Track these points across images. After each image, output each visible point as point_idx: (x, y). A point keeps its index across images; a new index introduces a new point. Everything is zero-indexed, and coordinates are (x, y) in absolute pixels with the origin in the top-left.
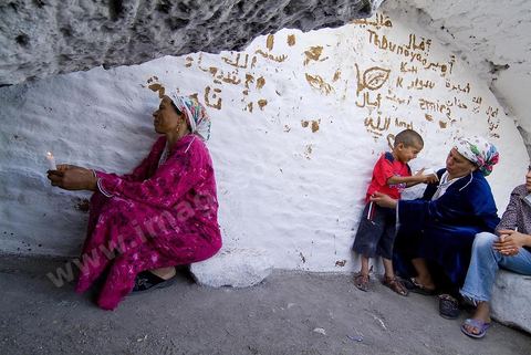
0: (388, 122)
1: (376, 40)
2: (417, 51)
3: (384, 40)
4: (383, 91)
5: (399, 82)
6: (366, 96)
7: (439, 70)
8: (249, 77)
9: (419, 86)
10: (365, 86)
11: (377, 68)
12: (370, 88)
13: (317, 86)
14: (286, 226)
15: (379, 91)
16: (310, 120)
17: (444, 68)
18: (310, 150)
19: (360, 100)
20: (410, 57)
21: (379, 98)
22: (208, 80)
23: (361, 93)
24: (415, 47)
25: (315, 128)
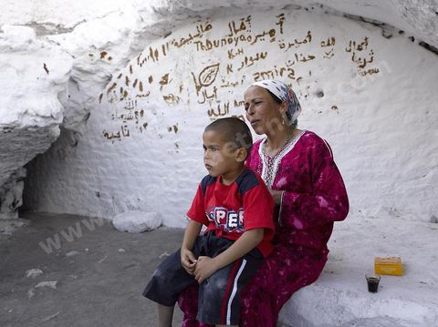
0: (227, 107)
1: (202, 46)
2: (239, 34)
3: (208, 42)
4: (218, 83)
5: (229, 69)
6: (205, 94)
7: (267, 37)
8: (136, 113)
9: (249, 62)
10: (202, 85)
11: (208, 68)
12: (206, 86)
13: (170, 101)
14: (175, 200)
15: (213, 84)
16: (171, 126)
17: (272, 33)
18: (177, 146)
19: (201, 98)
20: (234, 42)
21: (215, 91)
22: (121, 122)
23: (200, 93)
24: (236, 31)
25: (176, 130)
